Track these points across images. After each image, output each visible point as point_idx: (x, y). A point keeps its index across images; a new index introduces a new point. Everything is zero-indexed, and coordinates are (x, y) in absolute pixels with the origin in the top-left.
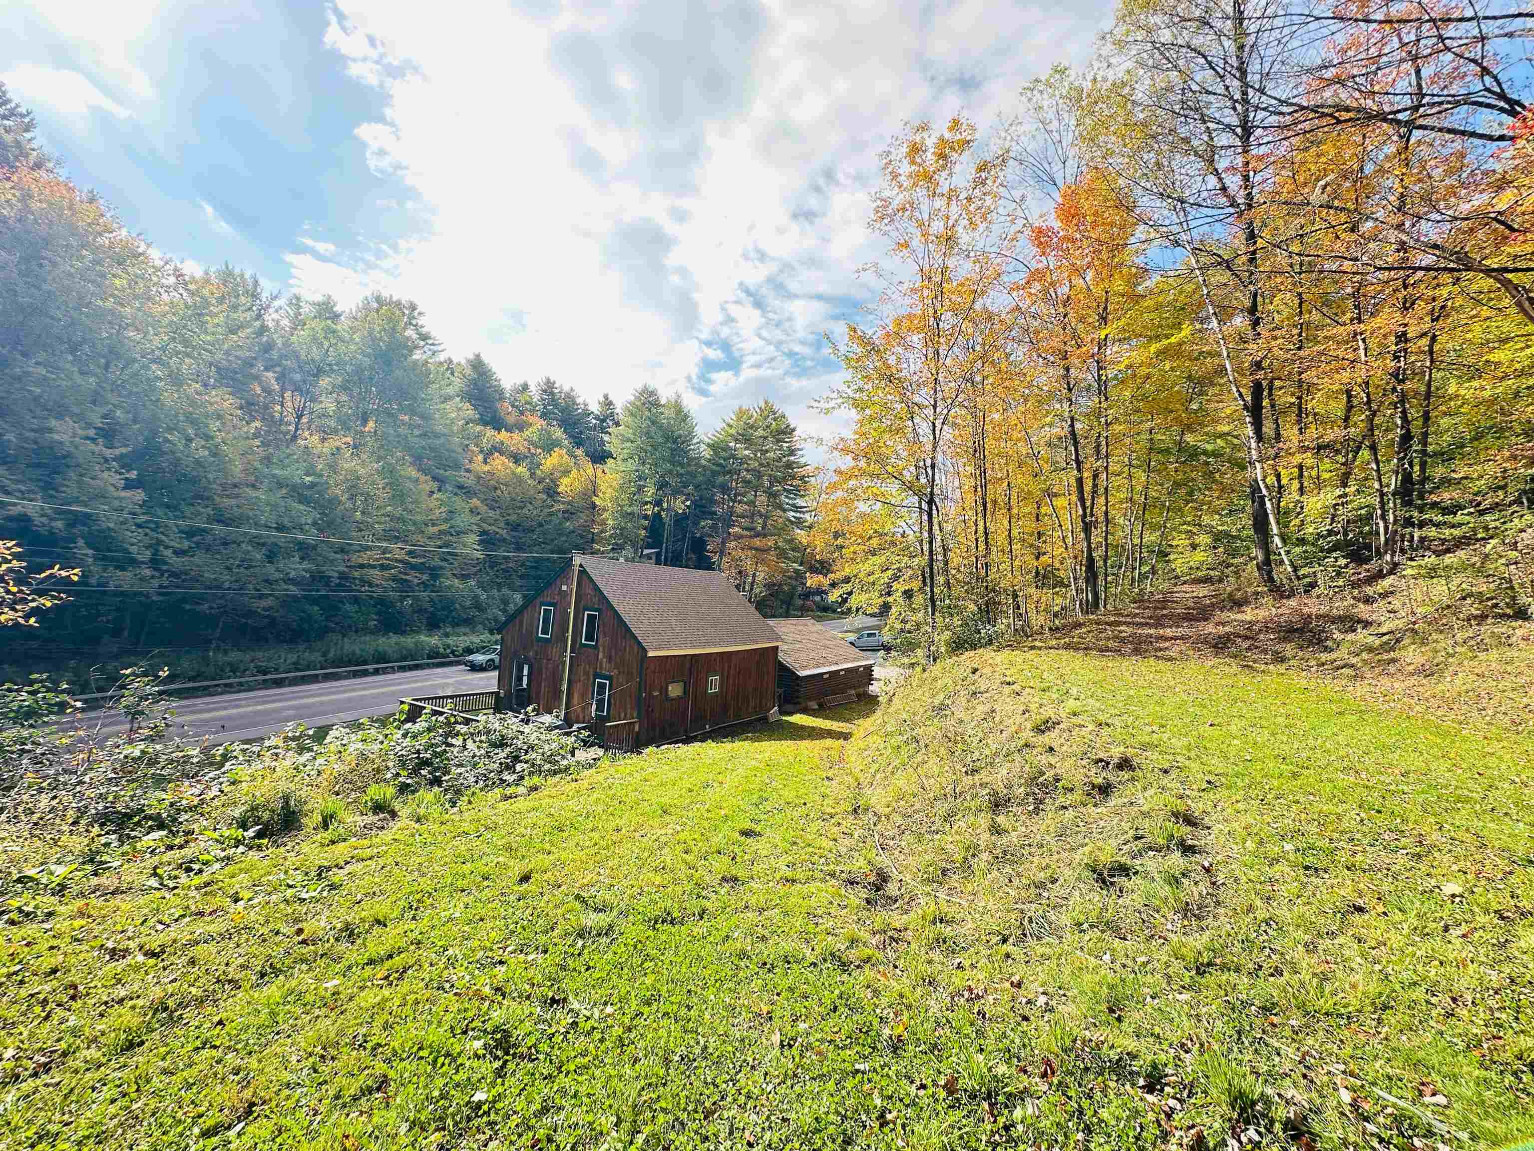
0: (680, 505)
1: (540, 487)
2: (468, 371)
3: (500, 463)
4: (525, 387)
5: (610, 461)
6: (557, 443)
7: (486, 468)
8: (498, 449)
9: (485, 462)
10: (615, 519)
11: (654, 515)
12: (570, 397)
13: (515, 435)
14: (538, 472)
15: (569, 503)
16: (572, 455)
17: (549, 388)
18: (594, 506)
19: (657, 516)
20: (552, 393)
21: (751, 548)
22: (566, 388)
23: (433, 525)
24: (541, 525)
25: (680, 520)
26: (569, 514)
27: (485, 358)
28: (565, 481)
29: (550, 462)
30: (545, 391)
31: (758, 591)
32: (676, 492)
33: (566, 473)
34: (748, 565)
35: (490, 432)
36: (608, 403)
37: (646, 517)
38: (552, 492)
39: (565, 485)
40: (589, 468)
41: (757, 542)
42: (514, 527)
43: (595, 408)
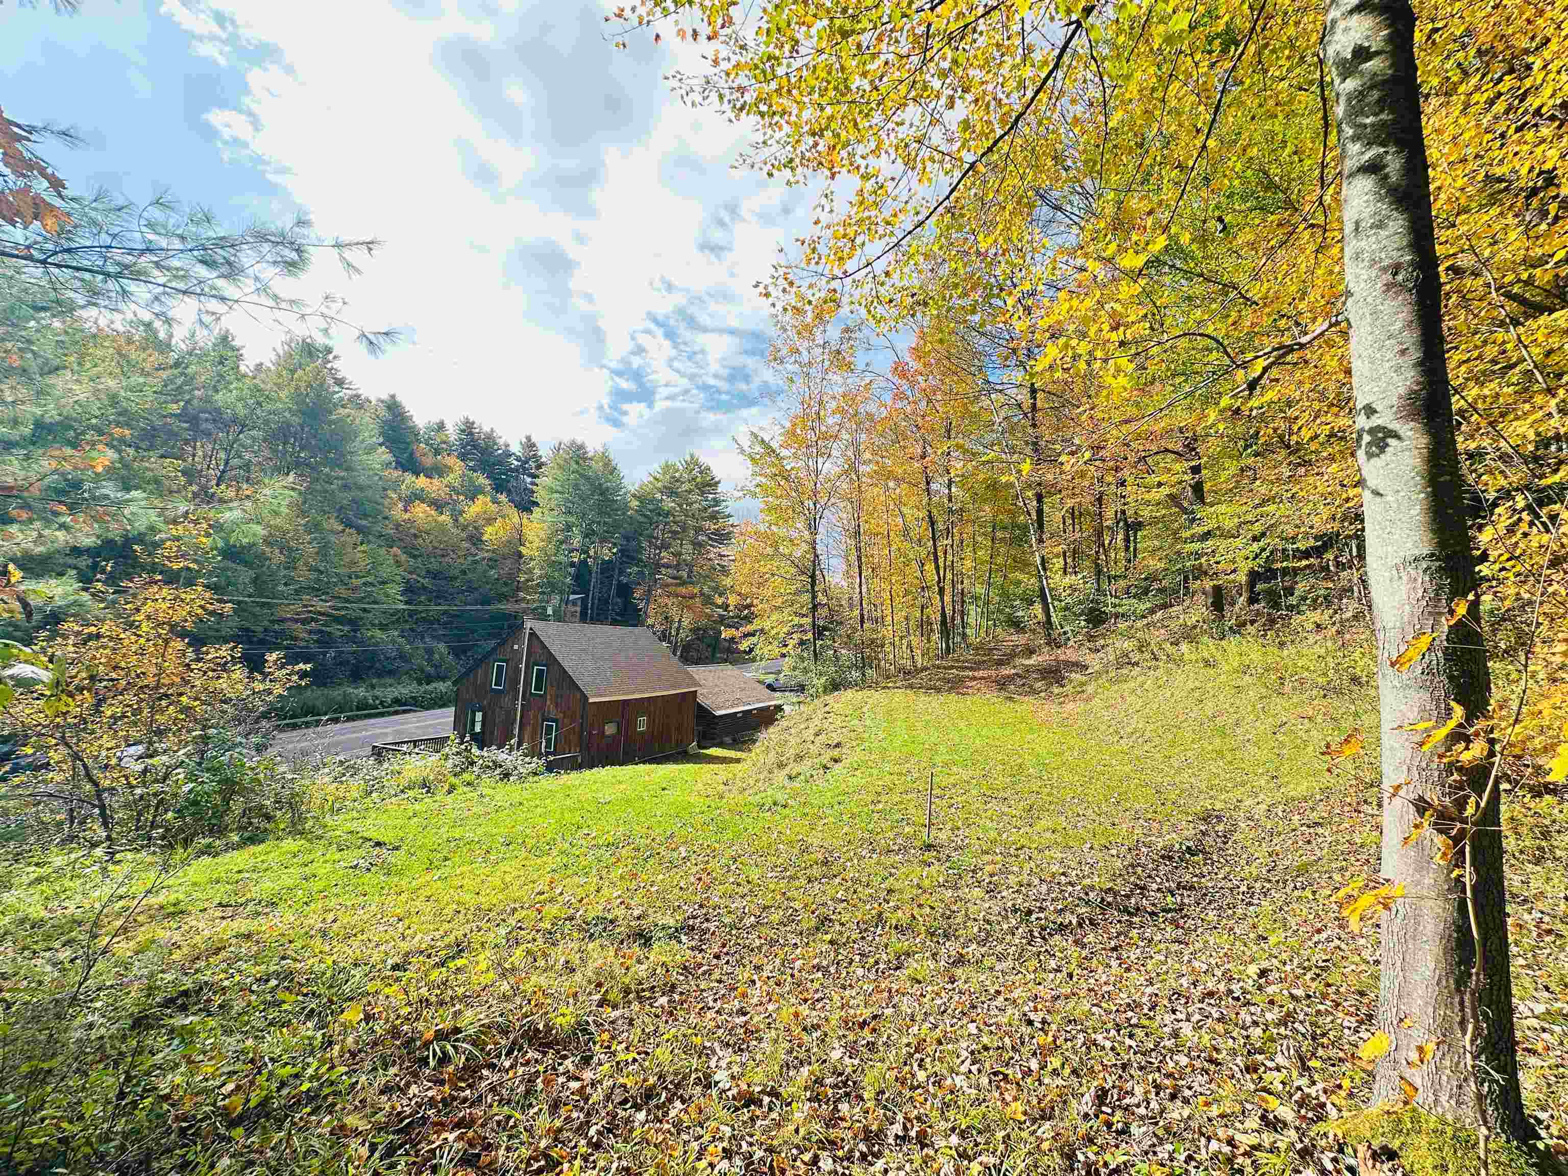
0: (607, 553)
1: (464, 535)
2: (383, 413)
3: (421, 511)
4: (441, 426)
5: (536, 510)
6: (479, 490)
7: (407, 516)
8: (418, 496)
9: (406, 511)
10: (542, 568)
11: (581, 562)
12: (490, 437)
13: (435, 481)
14: (461, 520)
15: (494, 551)
16: (495, 501)
17: (468, 428)
18: (520, 555)
19: (584, 563)
20: (471, 434)
21: (677, 596)
22: (486, 429)
23: (357, 577)
24: (464, 572)
25: (607, 568)
26: (493, 562)
27: (399, 399)
28: (489, 529)
29: (474, 510)
30: (463, 431)
31: (683, 635)
32: (603, 540)
33: (490, 521)
34: (674, 612)
35: (409, 478)
36: (530, 445)
37: (572, 564)
38: (476, 539)
39: (489, 533)
40: (514, 516)
41: (683, 590)
42: (434, 575)
43: (516, 448)
